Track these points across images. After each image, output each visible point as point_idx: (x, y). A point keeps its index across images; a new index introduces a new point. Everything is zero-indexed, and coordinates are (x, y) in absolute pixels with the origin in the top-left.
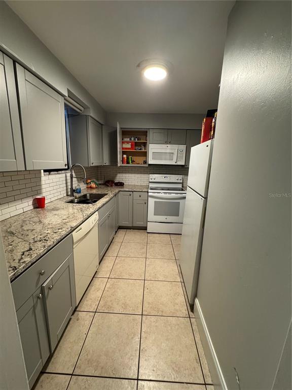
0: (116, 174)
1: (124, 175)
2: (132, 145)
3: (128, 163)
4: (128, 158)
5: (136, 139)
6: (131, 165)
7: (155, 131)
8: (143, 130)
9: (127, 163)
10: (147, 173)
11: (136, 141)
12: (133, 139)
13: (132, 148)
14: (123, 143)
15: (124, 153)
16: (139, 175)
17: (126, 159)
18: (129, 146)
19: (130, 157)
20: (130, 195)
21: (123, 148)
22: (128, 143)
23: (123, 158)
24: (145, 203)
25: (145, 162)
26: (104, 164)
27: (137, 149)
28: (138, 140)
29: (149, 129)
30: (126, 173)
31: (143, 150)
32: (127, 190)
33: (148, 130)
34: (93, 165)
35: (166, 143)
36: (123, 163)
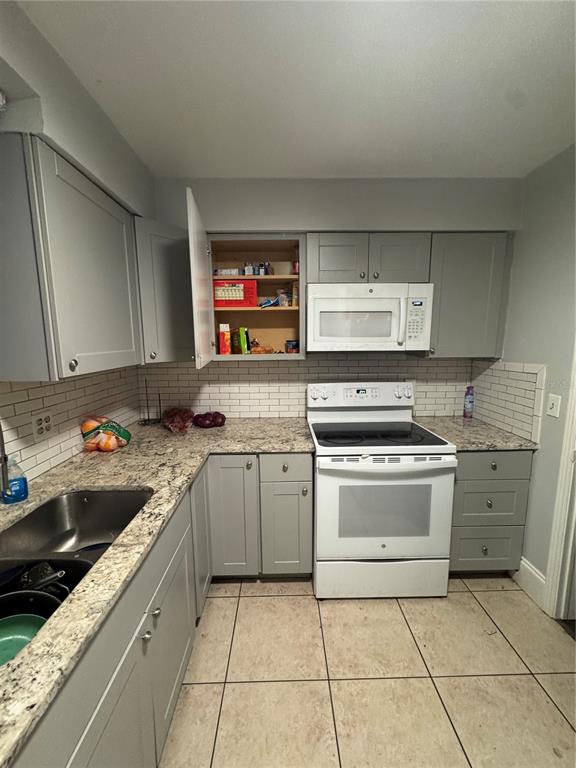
0: (199, 388)
1: (225, 388)
2: (246, 290)
3: (236, 350)
4: (234, 335)
5: (262, 271)
6: (245, 356)
7: (325, 239)
8: (284, 237)
9: (233, 352)
10: (298, 380)
11: (262, 275)
12: (249, 270)
13: (248, 299)
14: (216, 283)
15: (220, 317)
16: (274, 387)
17: (228, 336)
18: (237, 293)
19: (243, 331)
20: (249, 467)
21: (217, 303)
22: (233, 282)
23: (219, 335)
24: (305, 493)
25: (294, 345)
26: (149, 361)
27: (265, 304)
28: (266, 273)
29: (305, 233)
30: (229, 382)
31: (285, 306)
32: (238, 448)
33: (301, 238)
34: (78, 371)
35: (363, 278)
36: (218, 352)
